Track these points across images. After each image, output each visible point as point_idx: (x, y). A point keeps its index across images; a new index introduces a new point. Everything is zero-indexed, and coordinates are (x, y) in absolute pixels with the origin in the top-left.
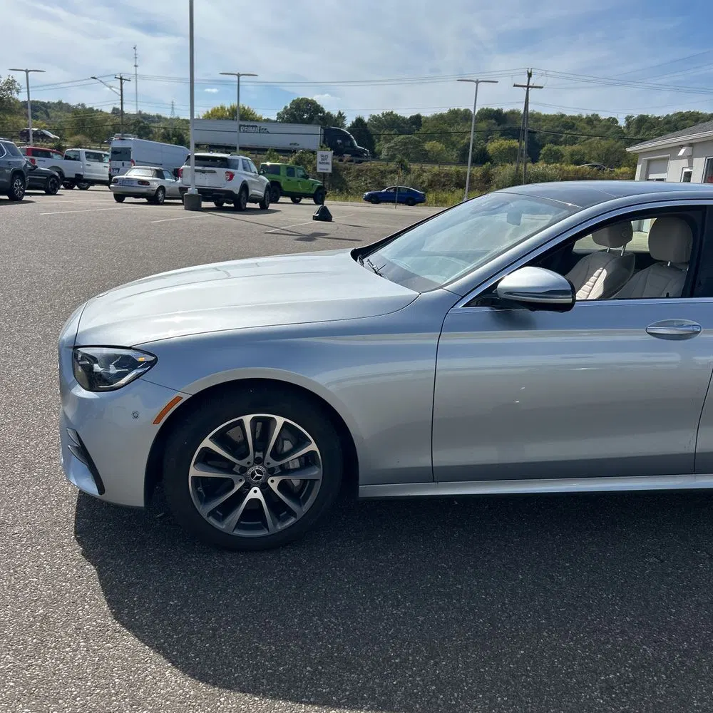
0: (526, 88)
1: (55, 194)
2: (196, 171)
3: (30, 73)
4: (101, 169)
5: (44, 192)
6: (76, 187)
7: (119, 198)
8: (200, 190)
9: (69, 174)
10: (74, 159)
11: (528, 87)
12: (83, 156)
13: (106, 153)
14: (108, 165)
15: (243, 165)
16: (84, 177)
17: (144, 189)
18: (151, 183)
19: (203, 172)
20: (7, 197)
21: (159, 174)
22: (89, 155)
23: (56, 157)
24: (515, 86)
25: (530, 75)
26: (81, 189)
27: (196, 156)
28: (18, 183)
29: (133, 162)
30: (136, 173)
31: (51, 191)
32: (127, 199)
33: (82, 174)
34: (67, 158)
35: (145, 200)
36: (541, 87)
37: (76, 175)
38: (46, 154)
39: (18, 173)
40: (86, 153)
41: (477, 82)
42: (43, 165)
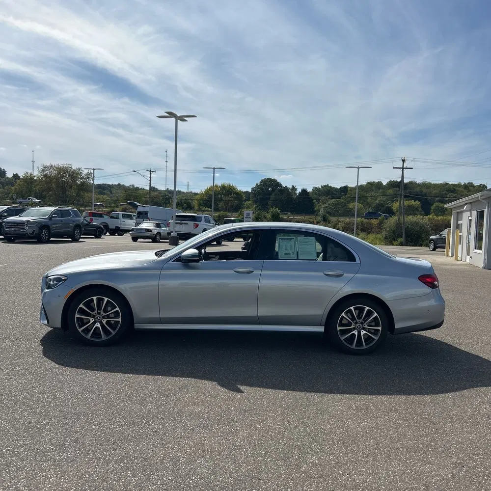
0: (402, 169)
1: (100, 238)
2: (176, 223)
3: (95, 171)
4: (130, 224)
5: (94, 237)
6: (116, 234)
7: (135, 239)
8: (178, 234)
9: (112, 226)
10: (116, 218)
11: (403, 168)
12: (121, 216)
13: (134, 214)
14: (135, 221)
15: (205, 220)
16: (121, 228)
17: (148, 234)
18: (153, 231)
19: (181, 224)
20: (71, 240)
21: (158, 226)
22: (125, 216)
23: (105, 217)
24: (394, 168)
25: (404, 161)
26: (119, 235)
27: (176, 215)
28: (77, 231)
29: (149, 219)
30: (146, 225)
31: (98, 236)
32: (139, 240)
33: (119, 226)
34: (112, 217)
35: (150, 240)
36: (412, 168)
37: (116, 227)
38: (100, 216)
39: (78, 226)
40: (123, 214)
41: (358, 168)
42: (96, 222)
